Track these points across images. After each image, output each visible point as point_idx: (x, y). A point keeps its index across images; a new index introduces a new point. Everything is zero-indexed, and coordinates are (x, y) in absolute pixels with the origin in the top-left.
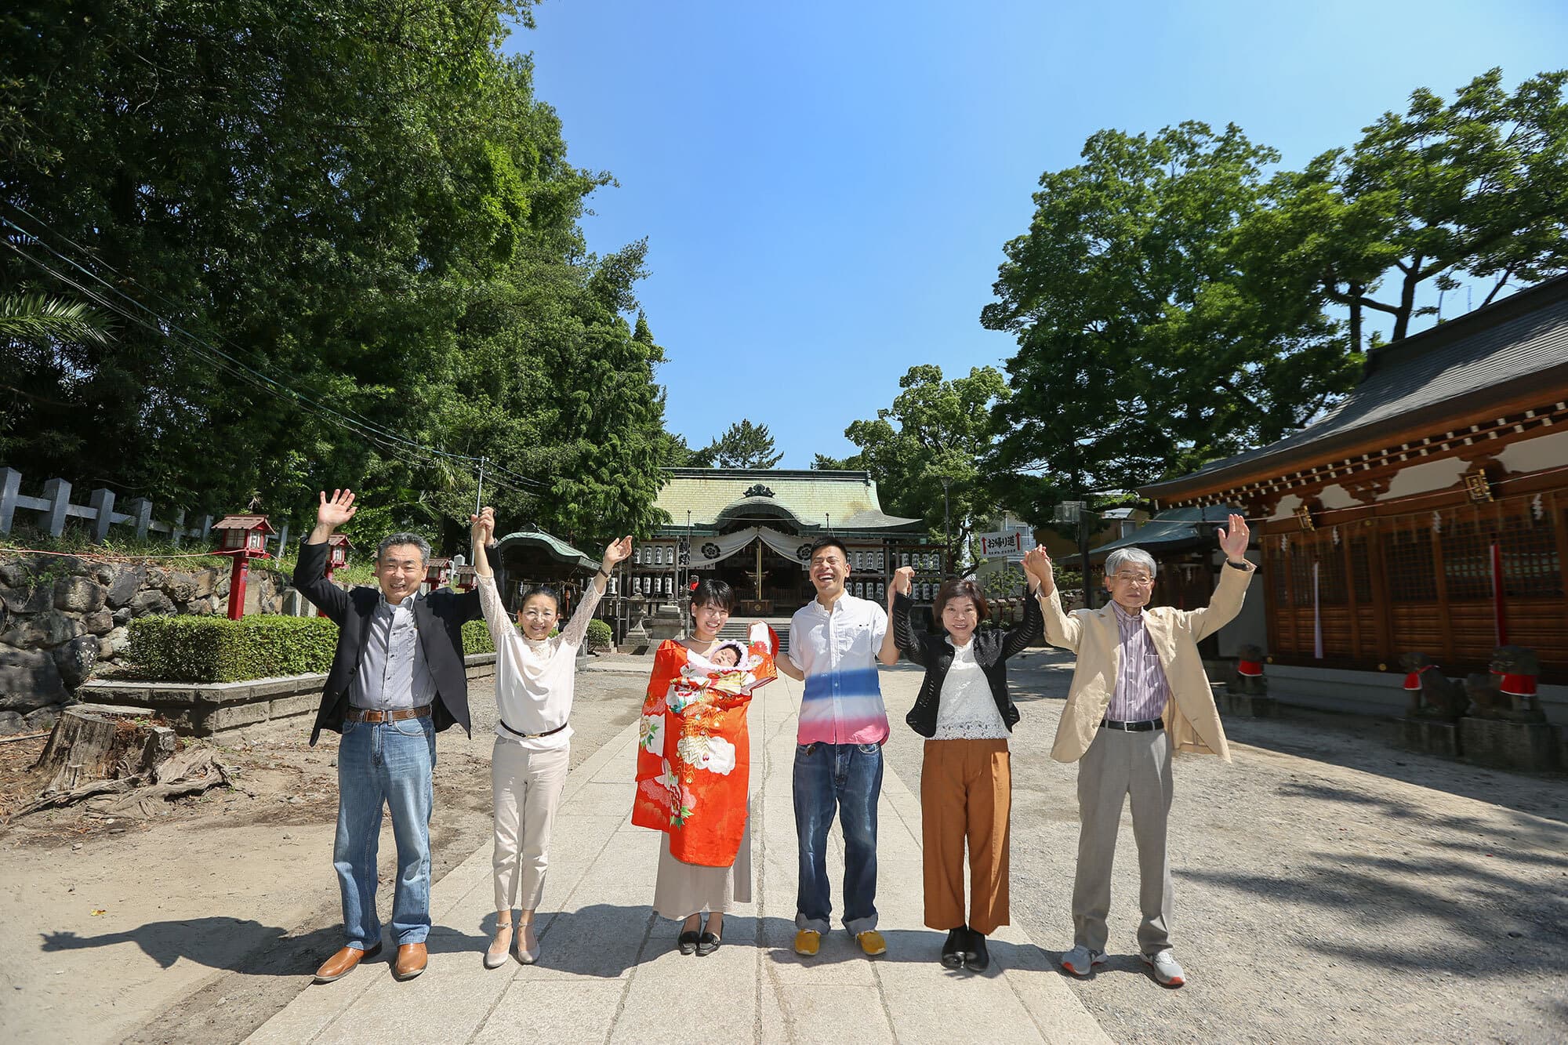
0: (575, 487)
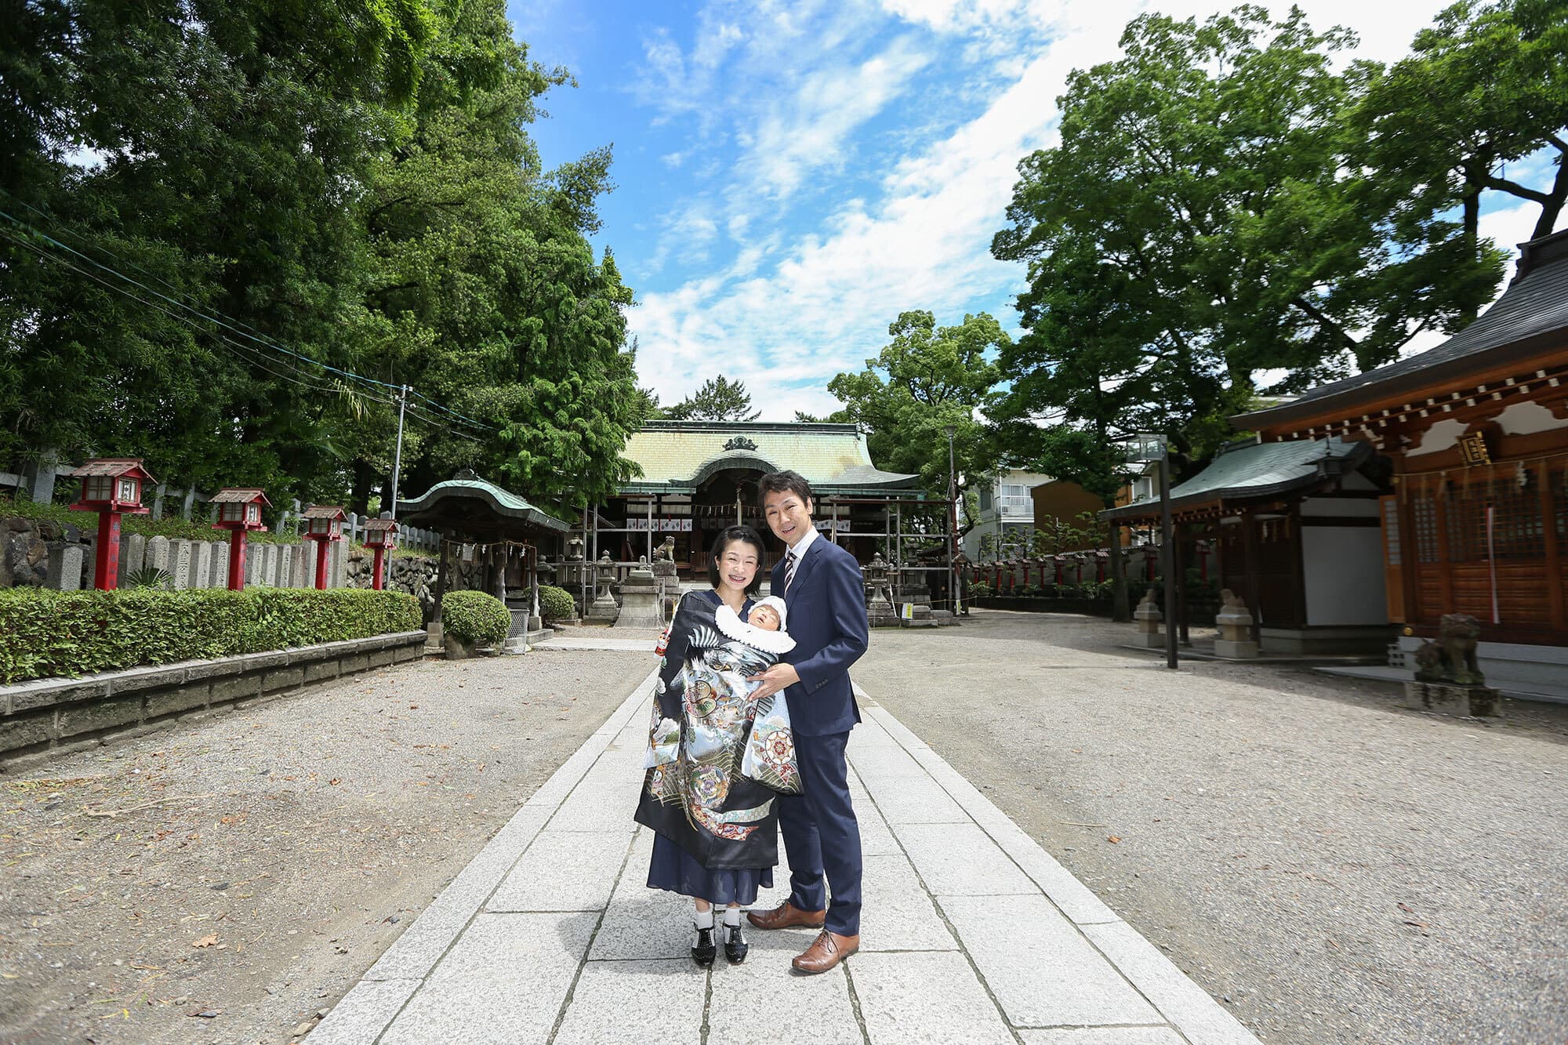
0: (528, 433)
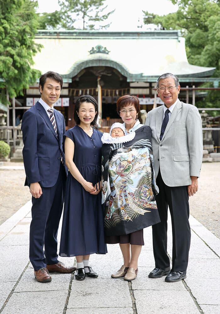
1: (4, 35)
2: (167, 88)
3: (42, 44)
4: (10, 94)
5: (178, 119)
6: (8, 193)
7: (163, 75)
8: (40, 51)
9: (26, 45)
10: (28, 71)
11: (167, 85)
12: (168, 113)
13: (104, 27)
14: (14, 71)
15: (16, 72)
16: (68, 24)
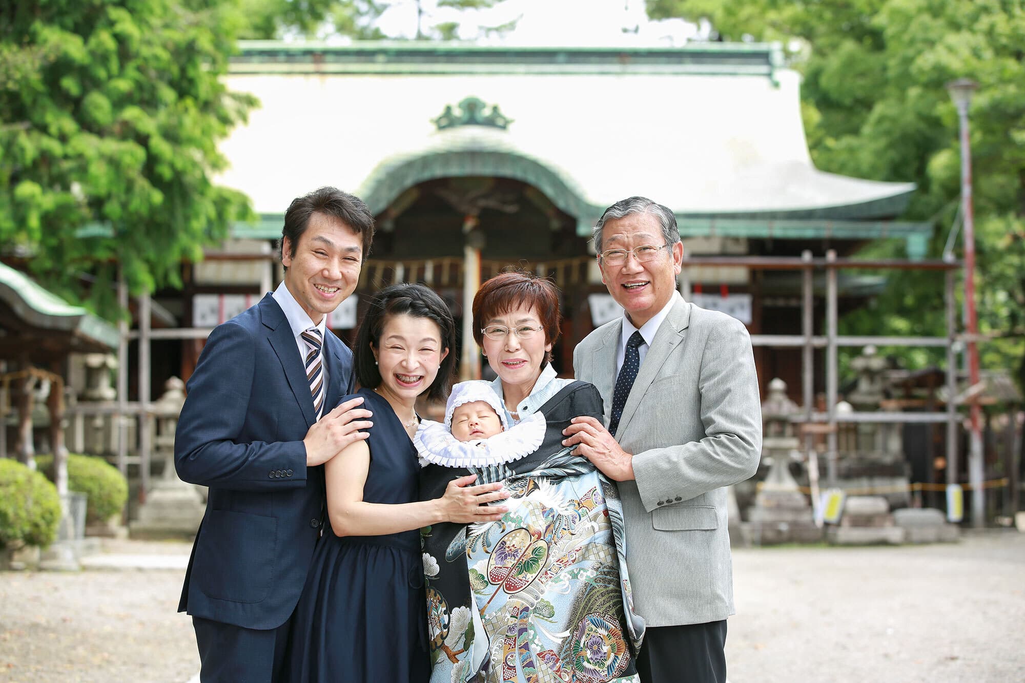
1: (114, 65)
2: (632, 252)
3: (255, 94)
4: (132, 283)
5: (668, 371)
6: (106, 655)
7: (617, 204)
8: (244, 118)
9: (196, 98)
10: (202, 194)
11: (631, 240)
12: (637, 346)
13: (497, 30)
14: (149, 196)
15: (157, 197)
16: (362, 22)
